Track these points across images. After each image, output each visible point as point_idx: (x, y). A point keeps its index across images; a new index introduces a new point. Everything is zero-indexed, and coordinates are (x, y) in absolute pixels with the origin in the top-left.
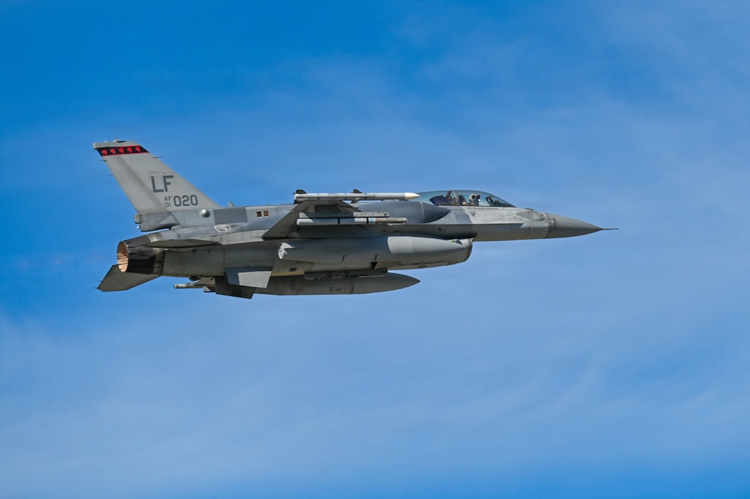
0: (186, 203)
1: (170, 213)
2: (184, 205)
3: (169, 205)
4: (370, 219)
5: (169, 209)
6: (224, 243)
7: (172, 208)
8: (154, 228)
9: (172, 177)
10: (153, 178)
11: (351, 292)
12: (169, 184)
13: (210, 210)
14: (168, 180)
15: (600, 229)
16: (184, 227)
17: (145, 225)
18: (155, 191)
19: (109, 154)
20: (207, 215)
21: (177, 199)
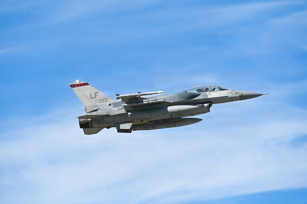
0: (103, 101)
1: (96, 106)
2: (102, 102)
3: (97, 103)
4: (149, 102)
5: (97, 104)
6: (111, 115)
7: (98, 104)
8: (90, 111)
9: (98, 93)
10: (91, 94)
11: (175, 127)
12: (97, 95)
13: (111, 103)
14: (96, 94)
15: (262, 95)
16: (101, 110)
17: (88, 111)
18: (91, 98)
19: (75, 87)
20: (110, 105)
21: (100, 100)
